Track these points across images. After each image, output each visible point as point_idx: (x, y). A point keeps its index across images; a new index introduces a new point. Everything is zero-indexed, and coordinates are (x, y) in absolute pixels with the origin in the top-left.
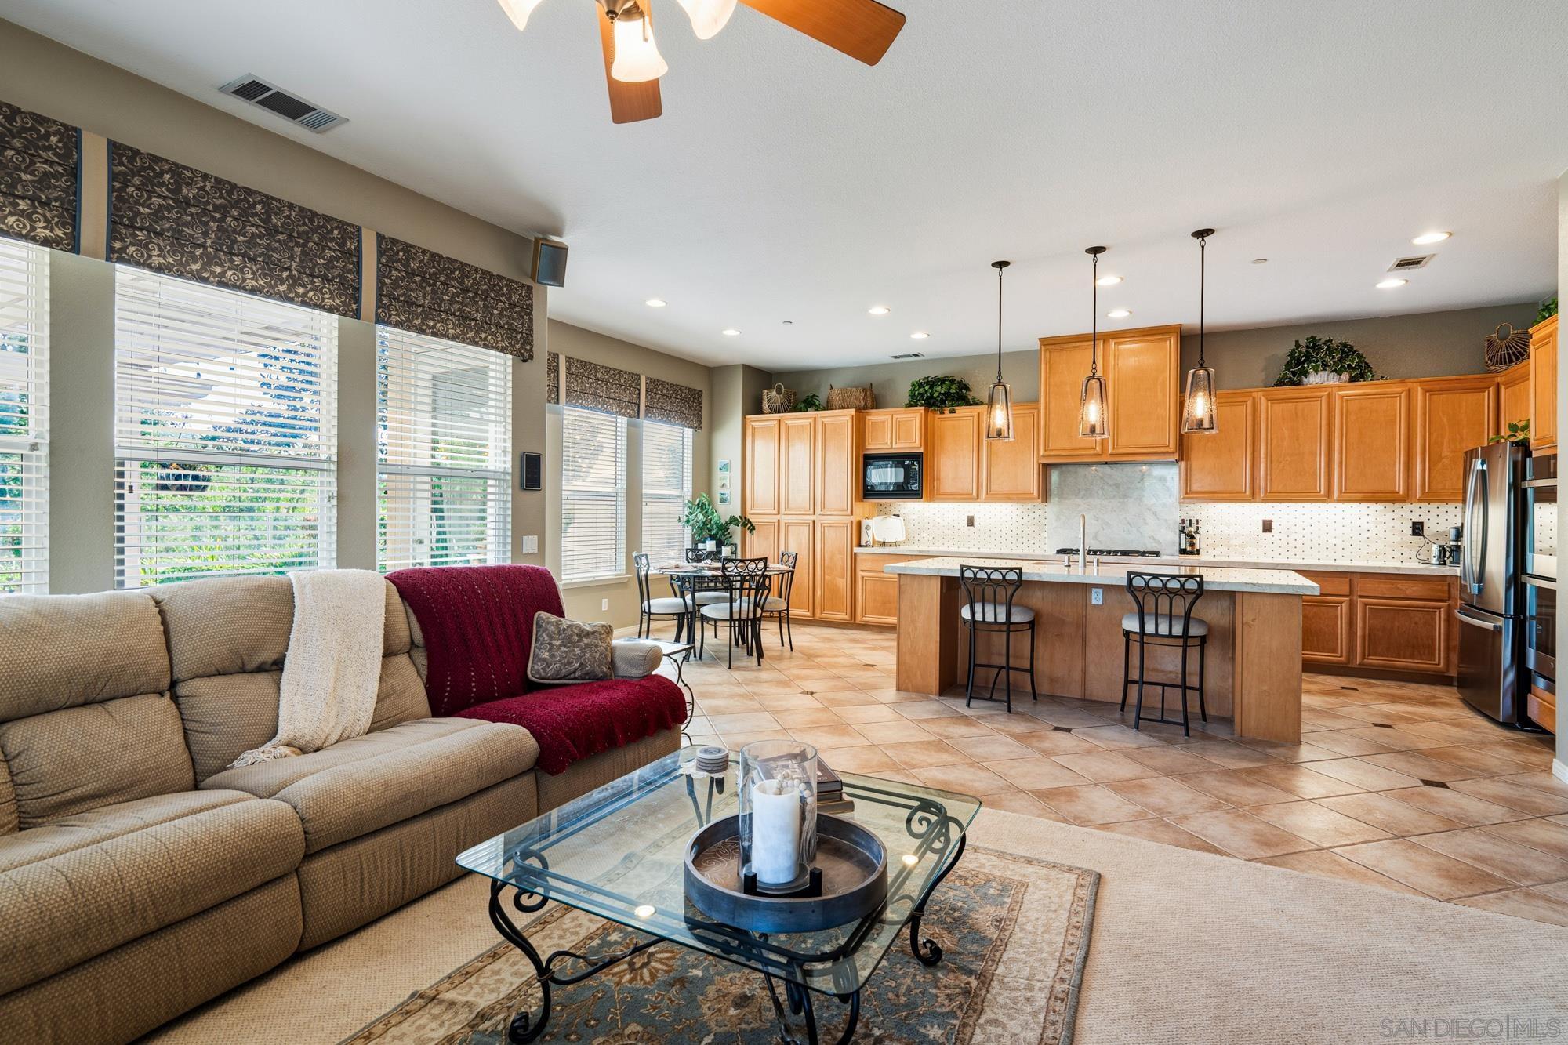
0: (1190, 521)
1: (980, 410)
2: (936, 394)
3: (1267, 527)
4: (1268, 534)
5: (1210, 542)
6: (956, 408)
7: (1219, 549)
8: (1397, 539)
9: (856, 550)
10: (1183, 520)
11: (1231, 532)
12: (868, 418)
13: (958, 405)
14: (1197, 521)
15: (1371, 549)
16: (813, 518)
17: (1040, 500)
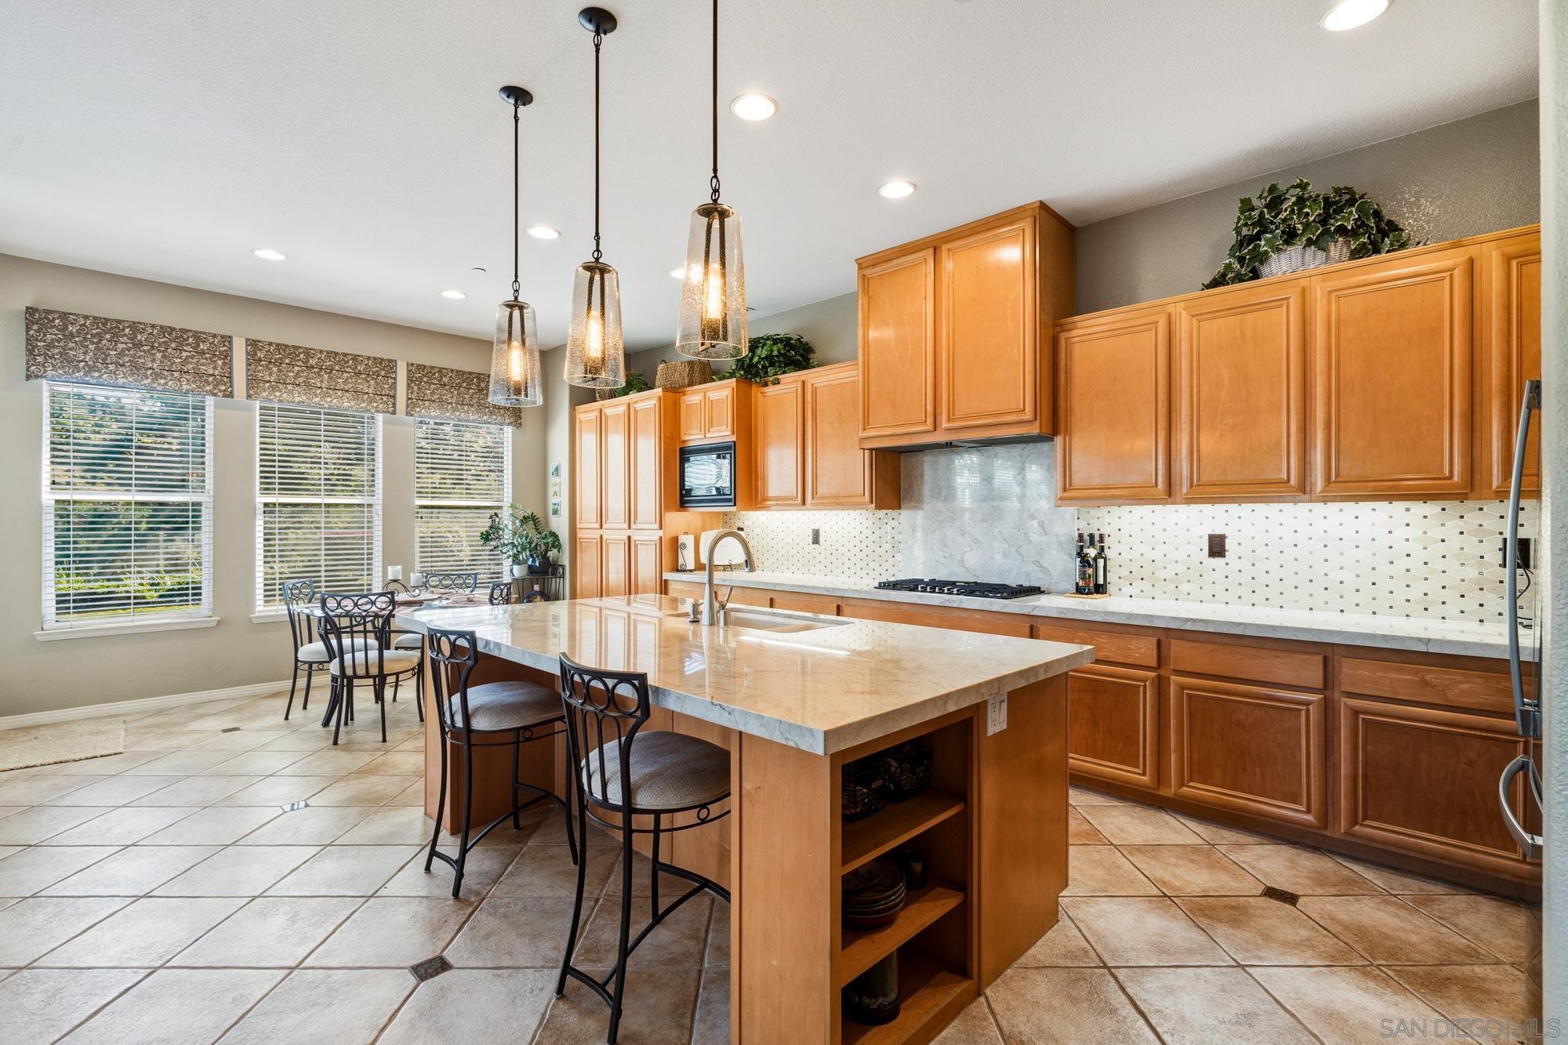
0: (1091, 536)
1: (804, 378)
2: (756, 360)
3: (1217, 547)
4: (1218, 561)
5: (1124, 572)
6: (780, 377)
7: (1138, 584)
8: (1471, 573)
9: (666, 576)
10: (1081, 536)
11: (1157, 555)
12: (686, 398)
13: (784, 372)
14: (1101, 536)
15: (1415, 593)
16: (629, 532)
17: (874, 506)
